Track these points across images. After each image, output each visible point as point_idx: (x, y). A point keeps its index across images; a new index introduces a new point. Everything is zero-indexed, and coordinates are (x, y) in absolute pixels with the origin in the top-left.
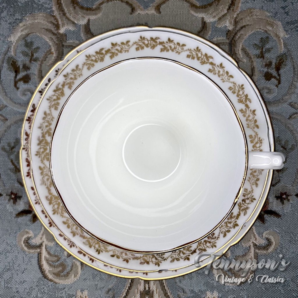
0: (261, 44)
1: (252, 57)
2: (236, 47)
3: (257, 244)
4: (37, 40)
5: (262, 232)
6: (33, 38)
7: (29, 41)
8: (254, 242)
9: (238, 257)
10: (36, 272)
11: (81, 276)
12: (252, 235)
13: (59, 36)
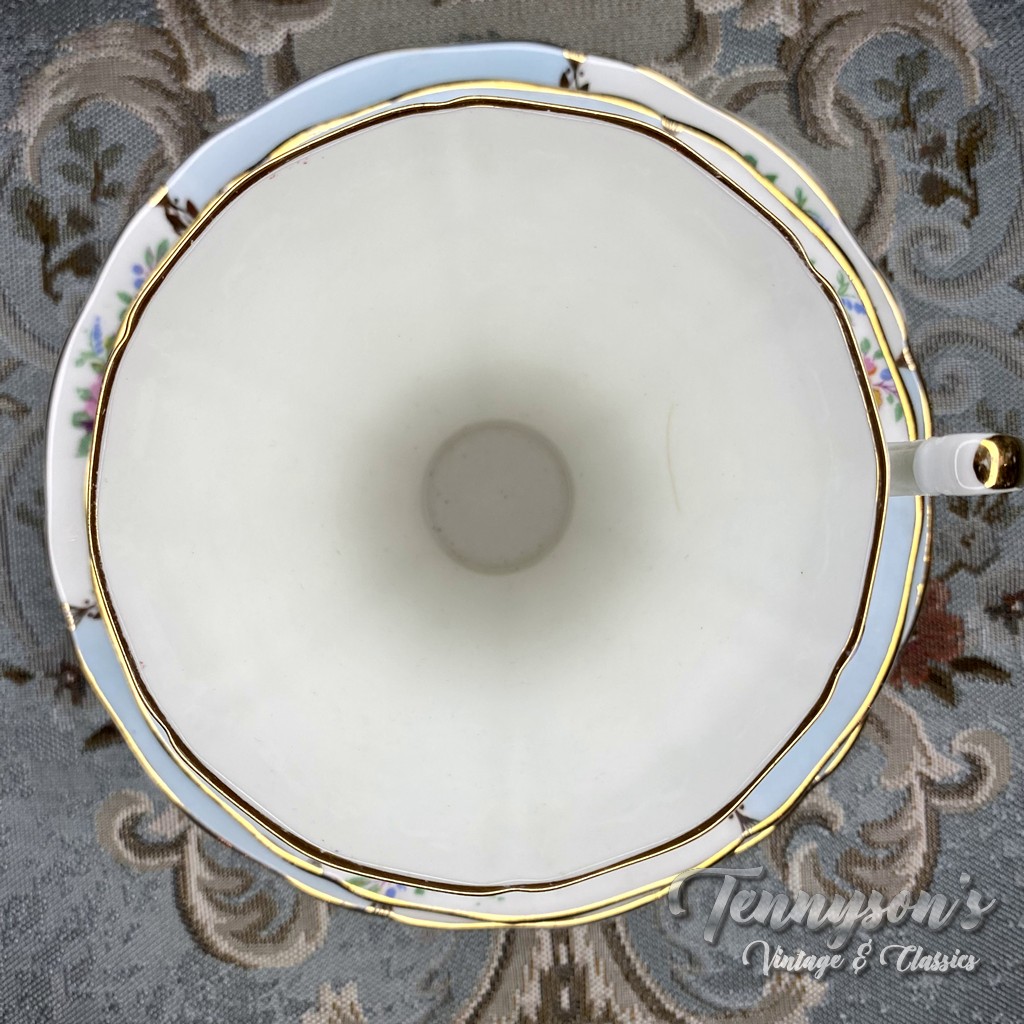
0: (901, 78)
1: (874, 126)
2: (815, 95)
3: (932, 776)
4: (110, 121)
5: (948, 735)
6: (96, 114)
7: (82, 126)
8: (924, 770)
9: (872, 825)
10: (172, 934)
11: (329, 934)
12: (914, 748)
13: (187, 102)
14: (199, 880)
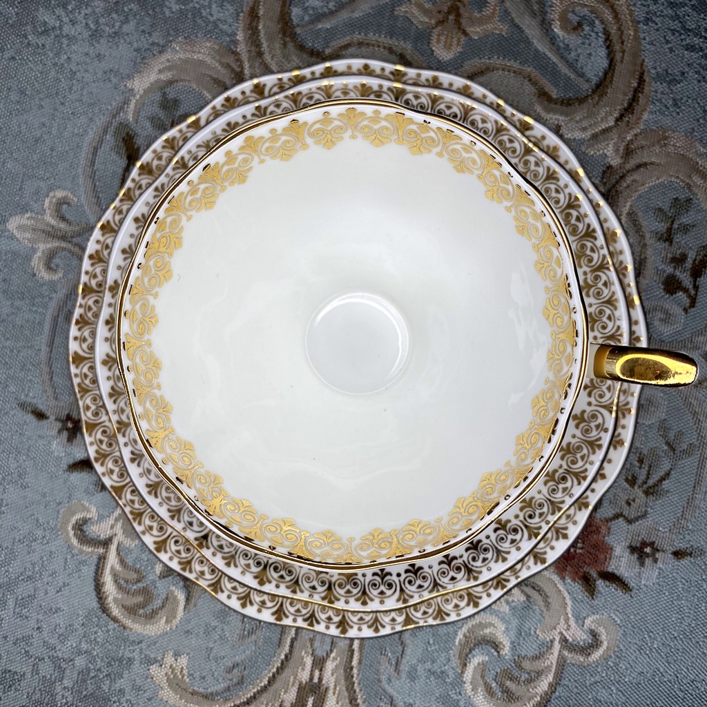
14: (112, 568)
